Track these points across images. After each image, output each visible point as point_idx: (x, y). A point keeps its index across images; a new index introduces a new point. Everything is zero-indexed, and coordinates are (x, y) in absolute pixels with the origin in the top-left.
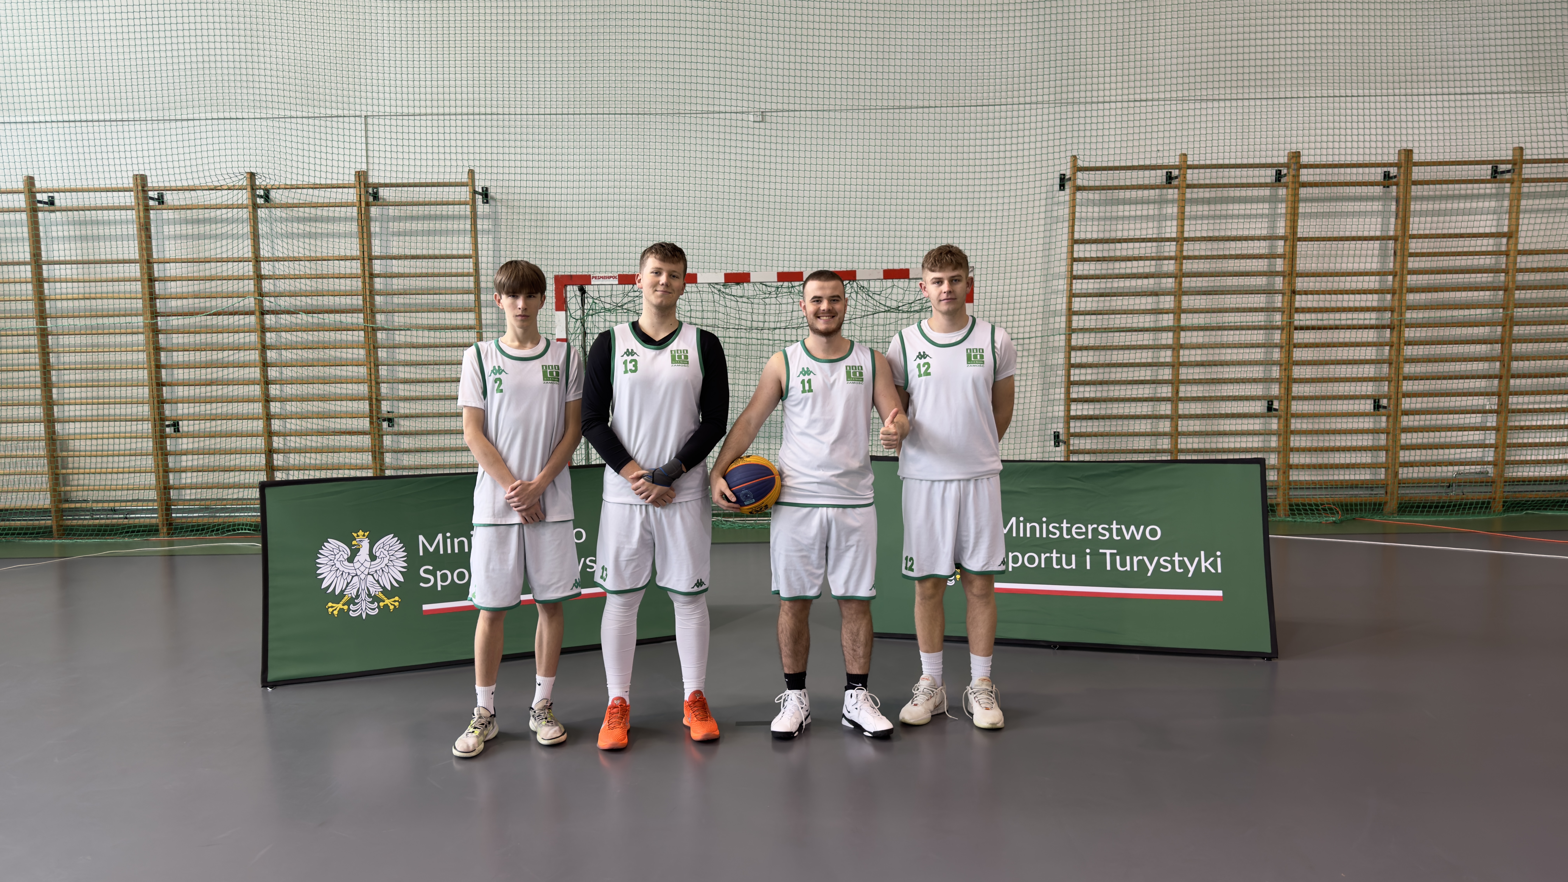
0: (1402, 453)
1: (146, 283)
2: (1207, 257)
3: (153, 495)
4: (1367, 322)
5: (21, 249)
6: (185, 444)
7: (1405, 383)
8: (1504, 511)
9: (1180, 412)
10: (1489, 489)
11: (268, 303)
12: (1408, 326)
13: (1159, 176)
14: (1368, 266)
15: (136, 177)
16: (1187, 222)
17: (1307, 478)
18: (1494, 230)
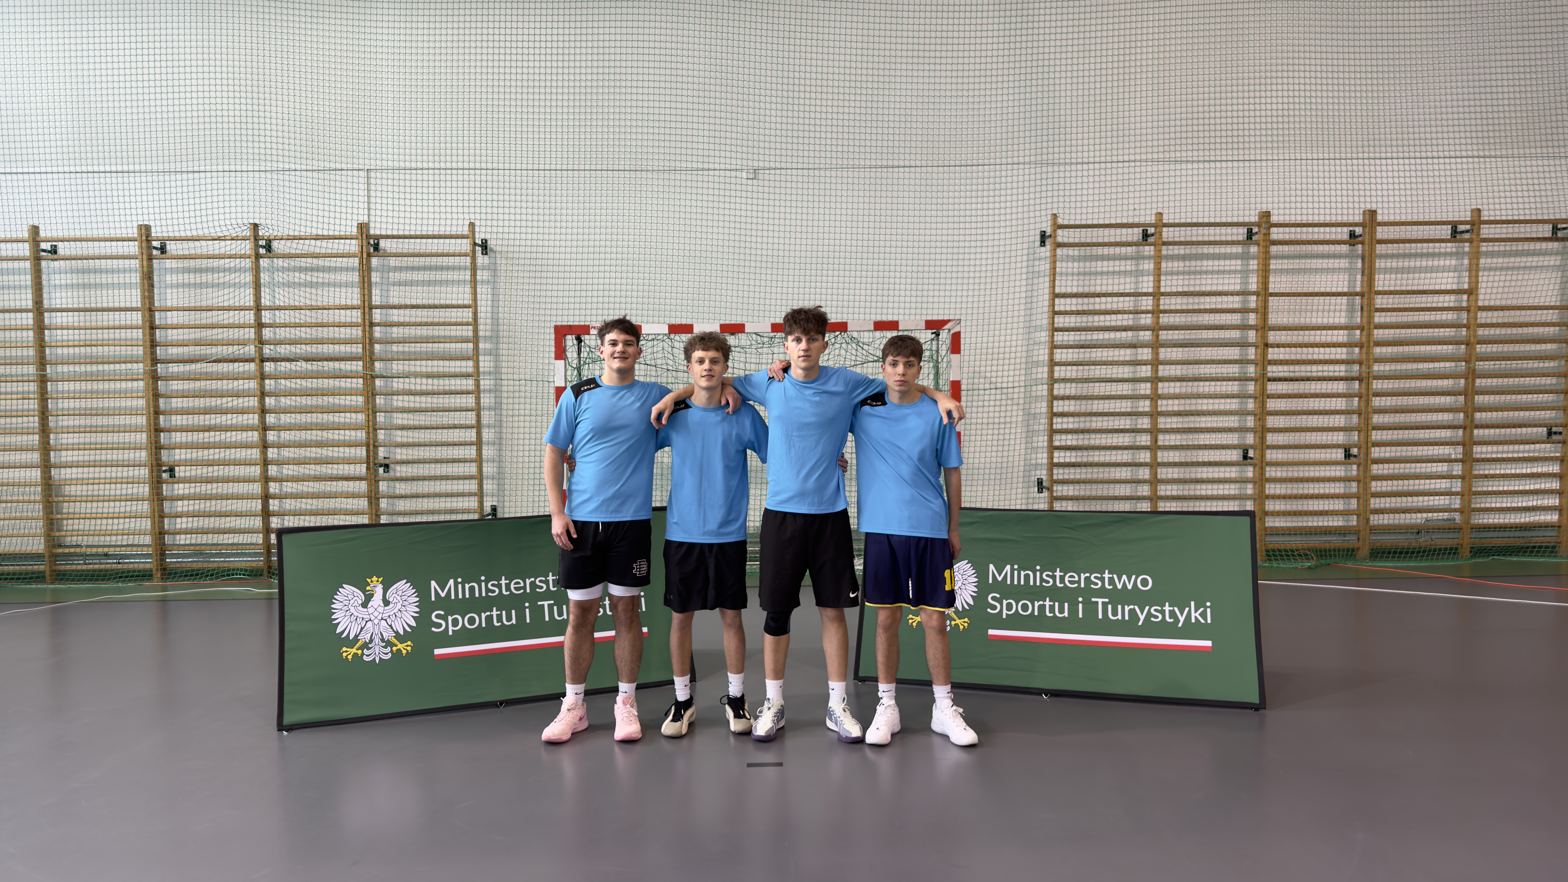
0: (1372, 501)
1: (148, 331)
2: (1182, 311)
3: (148, 540)
4: (1336, 374)
5: (23, 296)
6: (180, 489)
7: (1374, 432)
8: (1472, 557)
9: (1159, 460)
10: (1457, 535)
11: (267, 350)
12: (1375, 378)
13: (1135, 234)
14: (1337, 321)
15: (140, 227)
16: (1163, 278)
17: (1283, 524)
18: (1455, 287)
